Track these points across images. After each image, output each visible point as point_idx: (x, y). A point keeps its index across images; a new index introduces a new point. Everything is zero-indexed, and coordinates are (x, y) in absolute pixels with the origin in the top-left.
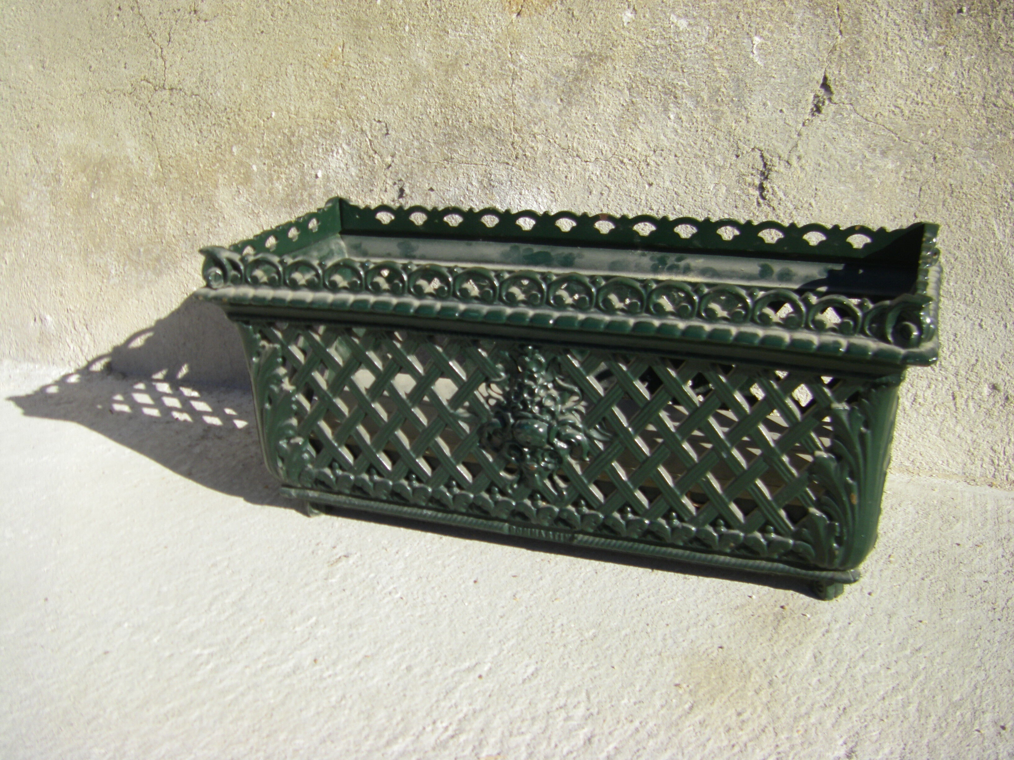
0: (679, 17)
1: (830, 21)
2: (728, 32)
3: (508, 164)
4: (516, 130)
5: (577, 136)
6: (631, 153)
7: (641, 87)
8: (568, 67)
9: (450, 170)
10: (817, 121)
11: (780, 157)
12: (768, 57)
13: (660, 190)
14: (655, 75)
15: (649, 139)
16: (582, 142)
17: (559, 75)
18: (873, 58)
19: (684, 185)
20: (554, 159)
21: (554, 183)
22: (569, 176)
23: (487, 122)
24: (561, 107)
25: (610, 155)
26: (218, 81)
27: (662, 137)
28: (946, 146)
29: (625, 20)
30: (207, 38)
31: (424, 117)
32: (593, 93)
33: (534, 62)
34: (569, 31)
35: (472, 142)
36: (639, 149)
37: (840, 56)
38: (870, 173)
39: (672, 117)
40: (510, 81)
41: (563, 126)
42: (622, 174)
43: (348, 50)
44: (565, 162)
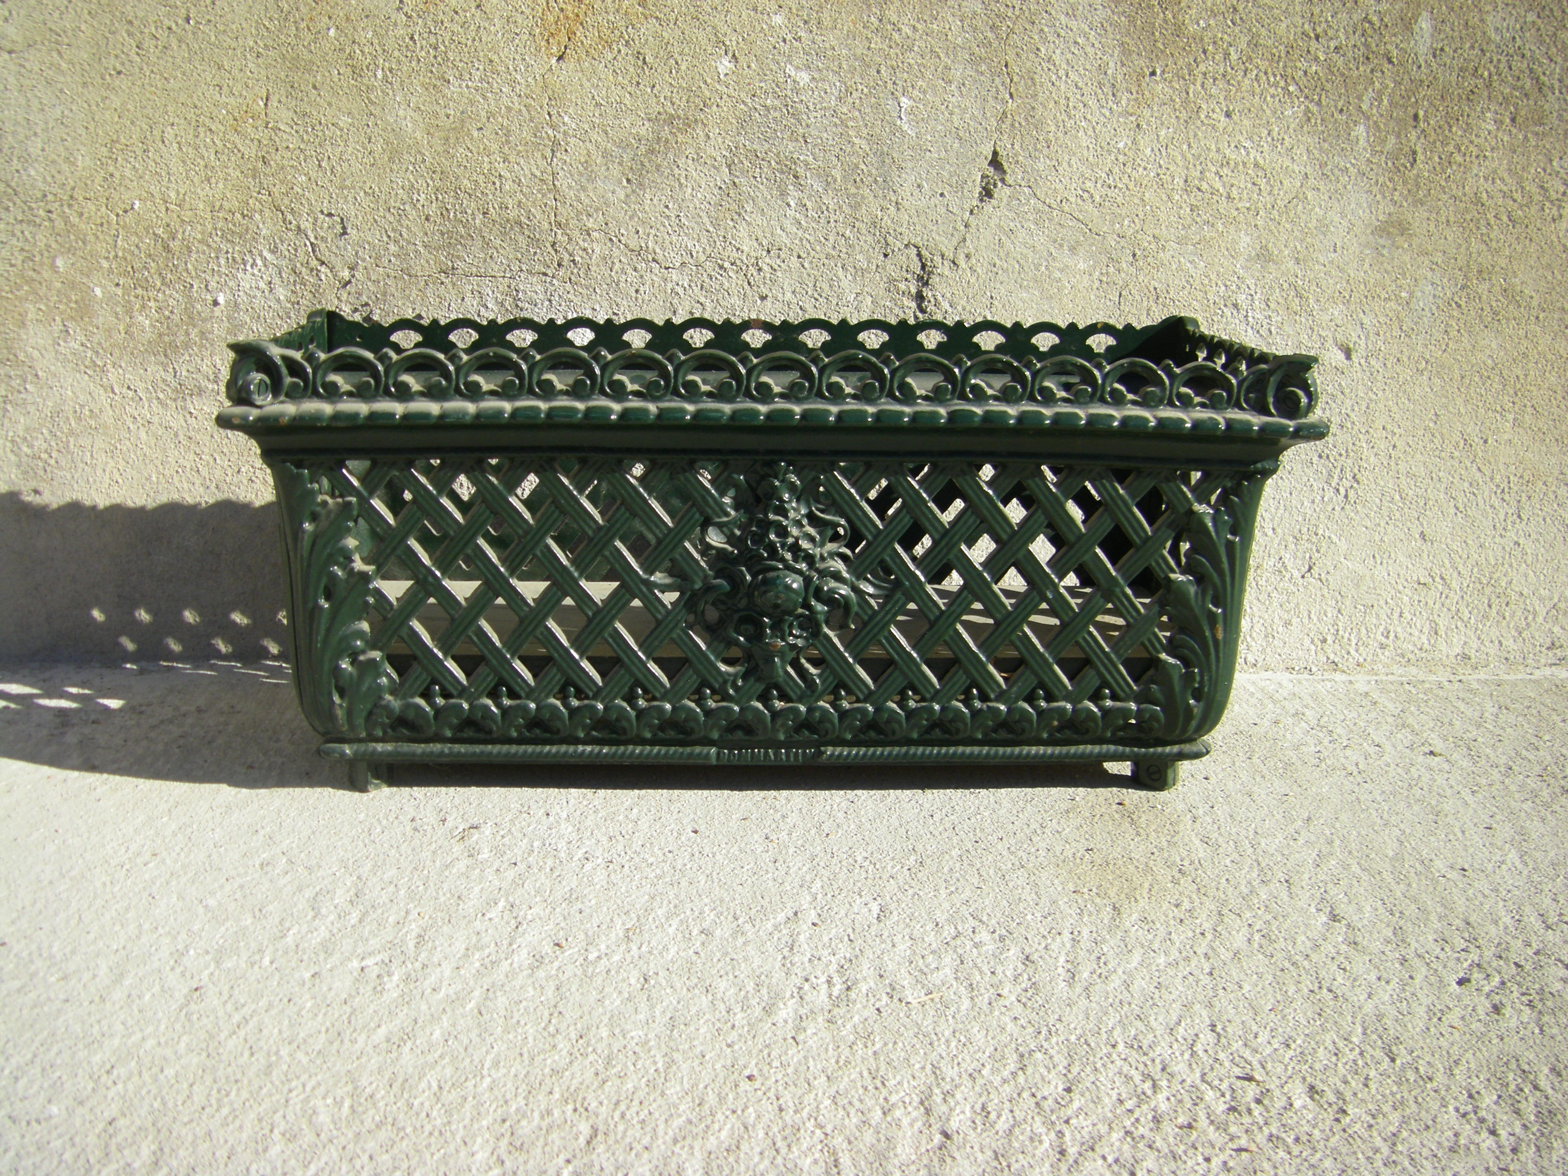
0: (797, 68)
1: (997, 80)
2: (866, 90)
3: (545, 274)
4: (559, 225)
5: (653, 232)
6: (735, 254)
7: (746, 163)
8: (638, 134)
9: (450, 286)
10: (988, 208)
11: (943, 256)
12: (921, 124)
13: (779, 305)
14: (767, 146)
15: (760, 234)
16: (660, 240)
17: (624, 145)
18: (1053, 128)
19: (812, 297)
20: (617, 266)
21: (619, 300)
22: (642, 289)
23: (512, 214)
24: (629, 191)
25: (703, 258)
26: (31, 150)
27: (779, 231)
28: (1146, 240)
29: (722, 70)
30: (12, 80)
31: (407, 207)
32: (676, 171)
33: (586, 127)
34: (638, 83)
35: (487, 243)
36: (746, 249)
37: (1012, 125)
38: (1057, 274)
39: (792, 203)
40: (549, 154)
41: (631, 218)
42: (722, 284)
43: (275, 104)
44: (635, 270)
